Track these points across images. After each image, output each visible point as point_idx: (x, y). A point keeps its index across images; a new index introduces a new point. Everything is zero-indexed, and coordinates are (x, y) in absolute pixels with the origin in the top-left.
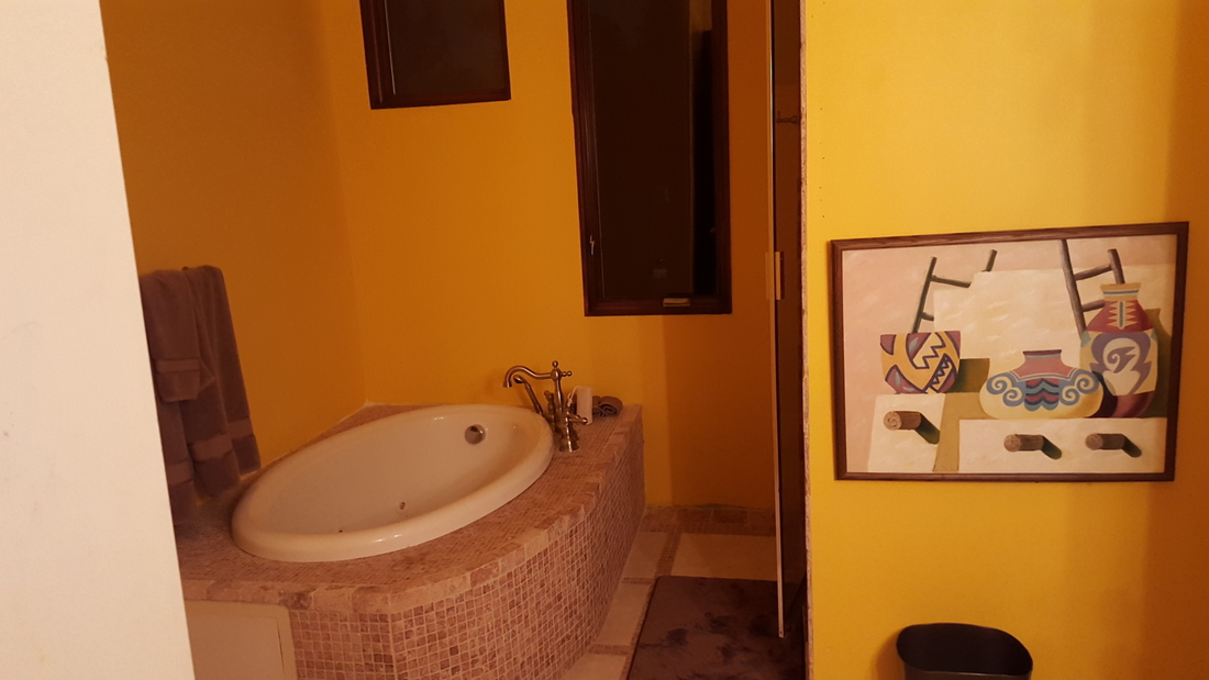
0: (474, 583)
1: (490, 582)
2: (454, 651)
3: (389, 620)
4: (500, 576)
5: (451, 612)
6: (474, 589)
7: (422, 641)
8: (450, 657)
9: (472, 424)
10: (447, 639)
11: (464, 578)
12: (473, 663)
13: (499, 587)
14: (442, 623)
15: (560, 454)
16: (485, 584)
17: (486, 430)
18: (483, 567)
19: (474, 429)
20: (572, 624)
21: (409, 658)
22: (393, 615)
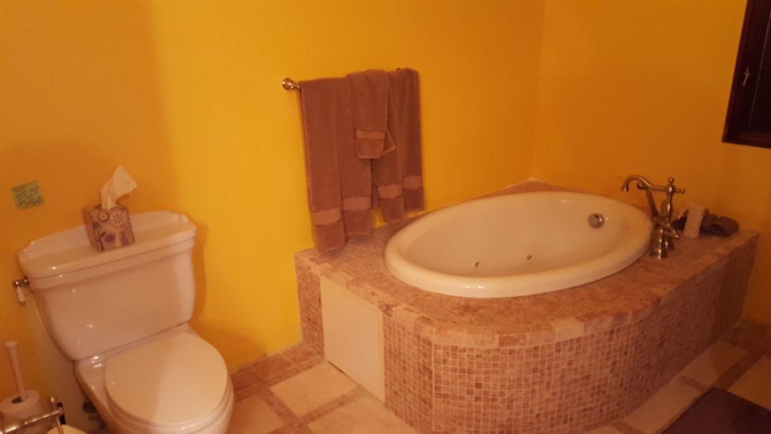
0: (501, 344)
1: (517, 347)
2: (478, 386)
3: (433, 346)
4: (527, 346)
5: (479, 358)
6: (501, 348)
7: (454, 370)
8: (475, 389)
9: (596, 212)
10: (474, 376)
11: (493, 338)
12: (493, 400)
13: (525, 354)
14: (471, 363)
15: (648, 258)
16: (512, 348)
17: (607, 219)
18: (512, 335)
19: (597, 216)
20: (598, 400)
21: (443, 378)
22: (435, 345)
